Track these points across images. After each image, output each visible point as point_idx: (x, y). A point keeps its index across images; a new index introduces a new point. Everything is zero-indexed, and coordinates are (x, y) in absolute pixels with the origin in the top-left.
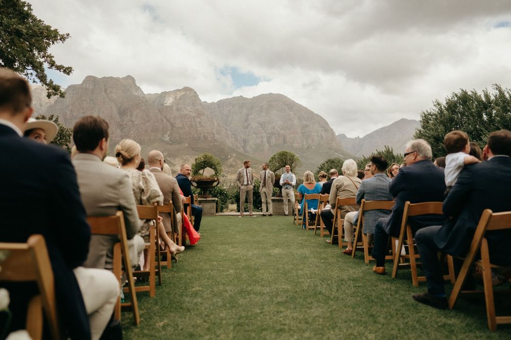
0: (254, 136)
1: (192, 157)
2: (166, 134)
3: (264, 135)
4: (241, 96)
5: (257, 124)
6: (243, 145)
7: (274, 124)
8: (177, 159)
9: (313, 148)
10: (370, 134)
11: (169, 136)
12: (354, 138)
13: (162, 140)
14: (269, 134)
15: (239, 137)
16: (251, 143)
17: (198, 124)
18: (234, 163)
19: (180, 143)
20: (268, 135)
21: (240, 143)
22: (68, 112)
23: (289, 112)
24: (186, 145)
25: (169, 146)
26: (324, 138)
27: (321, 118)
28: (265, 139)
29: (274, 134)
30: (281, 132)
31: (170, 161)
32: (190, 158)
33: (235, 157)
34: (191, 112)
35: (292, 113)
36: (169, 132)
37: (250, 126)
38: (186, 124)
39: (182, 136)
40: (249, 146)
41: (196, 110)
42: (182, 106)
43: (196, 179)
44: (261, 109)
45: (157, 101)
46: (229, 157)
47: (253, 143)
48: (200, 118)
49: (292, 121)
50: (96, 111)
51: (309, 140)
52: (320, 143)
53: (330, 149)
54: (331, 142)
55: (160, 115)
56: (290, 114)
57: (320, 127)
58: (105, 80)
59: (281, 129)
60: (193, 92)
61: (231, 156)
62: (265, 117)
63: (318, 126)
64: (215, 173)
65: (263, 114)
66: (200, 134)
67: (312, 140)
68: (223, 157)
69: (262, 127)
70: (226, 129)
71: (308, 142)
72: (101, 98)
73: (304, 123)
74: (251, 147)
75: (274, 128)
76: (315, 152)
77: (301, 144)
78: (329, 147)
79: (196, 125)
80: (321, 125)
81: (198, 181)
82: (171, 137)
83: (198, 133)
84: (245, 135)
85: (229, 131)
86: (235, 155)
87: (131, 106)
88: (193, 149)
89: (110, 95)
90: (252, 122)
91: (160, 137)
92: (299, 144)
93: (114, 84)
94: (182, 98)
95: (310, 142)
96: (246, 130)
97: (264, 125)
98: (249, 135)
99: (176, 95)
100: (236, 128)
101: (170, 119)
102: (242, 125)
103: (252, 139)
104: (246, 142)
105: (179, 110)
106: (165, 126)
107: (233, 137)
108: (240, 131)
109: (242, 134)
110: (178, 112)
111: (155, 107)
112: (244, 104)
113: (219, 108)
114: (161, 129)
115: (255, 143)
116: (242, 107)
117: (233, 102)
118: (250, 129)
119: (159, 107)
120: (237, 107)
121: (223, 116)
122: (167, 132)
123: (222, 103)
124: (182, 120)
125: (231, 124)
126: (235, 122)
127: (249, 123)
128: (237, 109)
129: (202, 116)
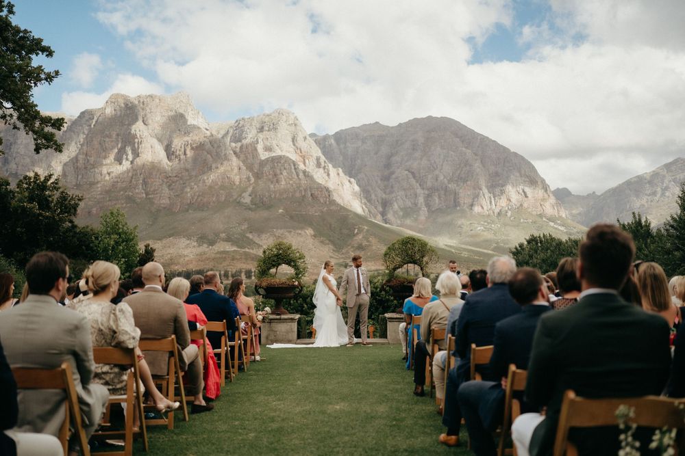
0: (402, 193)
2: (245, 192)
3: (419, 191)
4: (377, 123)
5: (407, 172)
6: (381, 209)
7: (437, 172)
8: (264, 236)
9: (509, 214)
10: (617, 188)
11: (250, 195)
12: (585, 194)
13: (239, 202)
14: (428, 190)
15: (373, 196)
16: (396, 206)
17: (301, 175)
18: (365, 243)
19: (270, 207)
20: (426, 192)
21: (376, 207)
22: (81, 157)
23: (464, 149)
24: (281, 211)
25: (250, 212)
26: (530, 196)
27: (523, 158)
28: (421, 200)
29: (438, 190)
30: (450, 185)
31: (252, 240)
32: (287, 233)
33: (368, 231)
34: (289, 151)
35: (469, 151)
36: (250, 189)
37: (394, 176)
38: (281, 174)
39: (273, 196)
40: (392, 212)
41: (298, 150)
42: (274, 143)
43: (264, 284)
44: (414, 145)
45: (230, 134)
46: (356, 231)
47: (399, 207)
48: (305, 164)
49: (470, 166)
50: (127, 155)
51: (500, 199)
52: (521, 205)
53: (541, 216)
54: (542, 203)
55: (234, 159)
56: (465, 154)
57: (521, 177)
58: (142, 101)
59: (450, 181)
60: (292, 117)
61: (360, 230)
62: (421, 159)
63: (518, 174)
64: (296, 274)
65: (418, 154)
66: (305, 190)
67: (506, 200)
68: (345, 231)
69: (414, 177)
70: (349, 181)
71: (498, 204)
72: (135, 131)
73: (492, 169)
74: (395, 213)
75: (437, 180)
76: (512, 221)
77: (485, 208)
78: (539, 213)
79: (298, 176)
80: (523, 172)
81: (267, 287)
82: (253, 196)
83: (302, 189)
84: (385, 193)
85: (356, 185)
86: (366, 228)
87: (186, 145)
88: (292, 217)
89: (150, 127)
90: (398, 168)
91: (235, 197)
92: (483, 208)
93: (157, 106)
94: (274, 128)
95: (503, 202)
96: (386, 183)
97: (419, 174)
98: (391, 192)
99: (263, 122)
100: (368, 179)
101: (252, 166)
102: (380, 175)
103: (396, 199)
104: (386, 204)
105: (269, 149)
106: (244, 178)
107: (363, 195)
108: (375, 184)
109: (379, 191)
110: (266, 153)
111: (228, 144)
112: (383, 138)
113: (339, 145)
114: (237, 183)
115: (402, 207)
116: (379, 142)
117: (362, 134)
118: (393, 181)
119: (234, 145)
120: (369, 143)
121: (346, 159)
122: (247, 187)
123: (343, 137)
124: (274, 167)
125: (359, 173)
126: (367, 168)
127: (392, 170)
128: (370, 145)
129: (308, 159)
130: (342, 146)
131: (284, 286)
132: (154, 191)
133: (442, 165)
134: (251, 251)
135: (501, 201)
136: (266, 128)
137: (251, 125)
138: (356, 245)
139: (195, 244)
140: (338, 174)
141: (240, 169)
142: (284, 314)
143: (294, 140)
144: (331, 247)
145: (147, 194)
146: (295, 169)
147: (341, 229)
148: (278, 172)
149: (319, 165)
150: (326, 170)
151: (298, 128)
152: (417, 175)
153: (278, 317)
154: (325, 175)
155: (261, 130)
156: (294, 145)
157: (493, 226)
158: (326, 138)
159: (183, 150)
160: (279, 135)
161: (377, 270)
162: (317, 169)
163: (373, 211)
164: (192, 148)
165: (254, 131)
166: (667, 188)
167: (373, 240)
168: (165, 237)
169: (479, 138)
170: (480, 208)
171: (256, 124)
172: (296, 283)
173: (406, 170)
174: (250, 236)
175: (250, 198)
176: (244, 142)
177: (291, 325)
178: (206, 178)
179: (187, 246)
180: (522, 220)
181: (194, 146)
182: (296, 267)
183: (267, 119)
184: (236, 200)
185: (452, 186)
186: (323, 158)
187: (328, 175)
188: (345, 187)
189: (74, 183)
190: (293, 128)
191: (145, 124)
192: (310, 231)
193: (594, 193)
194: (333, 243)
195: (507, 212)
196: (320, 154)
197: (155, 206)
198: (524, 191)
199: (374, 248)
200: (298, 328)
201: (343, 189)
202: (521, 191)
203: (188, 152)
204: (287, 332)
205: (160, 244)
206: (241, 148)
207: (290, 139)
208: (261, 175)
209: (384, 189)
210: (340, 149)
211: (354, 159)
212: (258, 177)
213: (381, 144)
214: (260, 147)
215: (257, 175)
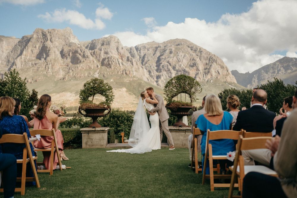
0: (165, 72)
1: (116, 89)
2: (96, 72)
3: (172, 71)
4: (154, 41)
5: (167, 63)
6: (156, 79)
7: (180, 63)
9: (212, 81)
10: (258, 70)
11: (98, 73)
12: (245, 73)
15: (152, 74)
16: (162, 78)
17: (121, 64)
19: (107, 79)
20: (176, 72)
21: (153, 79)
22: (22, 57)
23: (192, 53)
24: (112, 80)
26: (221, 73)
28: (173, 75)
29: (181, 71)
34: (115, 54)
36: (98, 71)
37: (161, 65)
38: (112, 64)
39: (108, 74)
40: (161, 81)
41: (119, 53)
42: (109, 50)
43: (84, 107)
44: (170, 51)
45: (89, 47)
47: (164, 78)
48: (122, 59)
49: (195, 60)
50: (43, 56)
51: (208, 75)
52: (217, 78)
53: (225, 82)
54: (226, 77)
55: (91, 57)
56: (193, 55)
57: (217, 65)
58: (50, 31)
59: (186, 67)
60: (116, 39)
62: (173, 58)
63: (215, 64)
64: (106, 100)
65: (172, 55)
66: (123, 71)
67: (210, 75)
68: (140, 89)
69: (170, 65)
70: (142, 67)
71: (207, 77)
72: (47, 45)
73: (204, 62)
74: (162, 81)
75: (180, 66)
76: (213, 85)
77: (201, 79)
78: (224, 81)
79: (119, 65)
80: (218, 63)
81: (86, 109)
82: (100, 74)
83: (121, 70)
84: (158, 72)
85: (145, 69)
87: (70, 51)
88: (117, 83)
89: (54, 43)
90: (164, 61)
91: (91, 74)
92: (200, 79)
93: (57, 34)
94: (109, 44)
95: (209, 76)
96: (158, 68)
97: (173, 64)
98: (160, 72)
99: (104, 41)
100: (150, 67)
101: (99, 61)
102: (155, 64)
103: (162, 75)
104: (158, 77)
105: (106, 53)
106: (96, 66)
107: (148, 73)
108: (153, 68)
109: (155, 71)
110: (105, 55)
111: (88, 51)
112: (157, 48)
113: (137, 51)
114: (92, 68)
115: (165, 78)
116: (155, 50)
117: (147, 46)
118: (161, 67)
119: (91, 51)
120: (151, 50)
121: (140, 57)
122: (97, 70)
123: (139, 47)
124: (108, 61)
125: (146, 63)
126: (150, 61)
127: (160, 62)
128: (151, 51)
129: (124, 57)
130: (139, 52)
131: (98, 108)
132: (56, 72)
133: (183, 60)
134: (99, 98)
135: (208, 76)
136: (105, 44)
137: (98, 42)
139: (74, 95)
140: (137, 64)
141: (93, 62)
142: (98, 127)
143: (117, 49)
145: (53, 73)
146: (118, 62)
147: (138, 88)
148: (111, 63)
149: (128, 60)
150: (132, 62)
151: (120, 44)
152: (172, 64)
153: (94, 129)
154: (131, 64)
155: (103, 44)
156: (117, 51)
157: (205, 87)
158: (131, 49)
159: (68, 53)
160: (111, 47)
162: (128, 62)
163: (152, 80)
164: (72, 53)
165: (100, 45)
166: (280, 70)
168: (61, 92)
169: (199, 48)
170: (199, 79)
171: (100, 42)
172: (106, 106)
173: (167, 62)
175: (98, 75)
176: (96, 50)
177: (103, 135)
178: (78, 66)
179: (70, 96)
180: (217, 84)
181: (73, 51)
182: (107, 96)
183: (105, 40)
184: (92, 75)
185: (187, 69)
186: (130, 57)
187: (133, 64)
188: (140, 70)
189: (20, 68)
190: (117, 44)
191: (51, 42)
192: (124, 89)
193: (248, 72)
194: (135, 94)
195: (211, 81)
196: (129, 55)
197: (56, 78)
198: (218, 71)
200: (108, 137)
201: (139, 71)
202: (217, 72)
203: (71, 54)
204: (100, 140)
205: (59, 95)
206: (94, 53)
207: (116, 49)
208: (103, 64)
209: (157, 71)
210: (138, 53)
211: (144, 57)
212: (102, 65)
213: (156, 51)
214: (102, 52)
215: (101, 64)
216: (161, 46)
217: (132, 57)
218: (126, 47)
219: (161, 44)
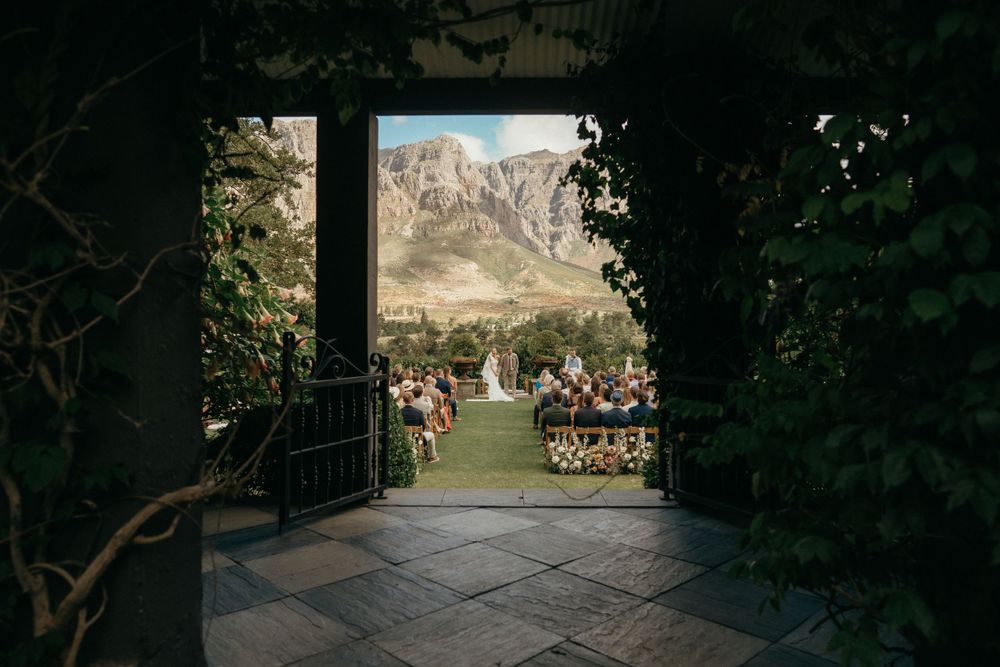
0: (570, 225)
1: (453, 266)
2: (406, 224)
6: (548, 243)
8: (426, 270)
11: (412, 228)
13: (400, 235)
15: (541, 230)
16: (564, 240)
17: (465, 206)
18: (531, 279)
19: (433, 240)
21: (543, 241)
24: (444, 244)
25: (412, 245)
31: (413, 274)
33: (535, 265)
34: (452, 181)
36: (412, 221)
37: (562, 208)
38: (445, 205)
39: (436, 228)
41: (461, 179)
42: (437, 172)
43: (455, 361)
46: (522, 266)
47: (568, 240)
48: (469, 194)
55: (395, 188)
60: (455, 144)
61: (527, 266)
66: (471, 223)
68: (511, 266)
70: (516, 213)
79: (462, 207)
82: (415, 229)
83: (466, 220)
84: (553, 225)
85: (523, 216)
86: (532, 262)
88: (455, 251)
89: (306, 155)
90: (567, 199)
91: (396, 230)
94: (436, 155)
96: (553, 215)
98: (561, 224)
99: (425, 150)
100: (536, 211)
101: (414, 198)
102: (548, 206)
103: (565, 232)
104: (555, 237)
105: (431, 178)
106: (406, 209)
107: (531, 228)
108: (542, 216)
109: (547, 223)
110: (429, 183)
111: (388, 173)
112: (552, 166)
113: (505, 174)
114: (398, 215)
115: (571, 240)
116: (548, 171)
117: (530, 162)
118: (562, 212)
119: (394, 174)
120: (537, 171)
121: (512, 189)
122: (408, 219)
123: (509, 165)
124: (436, 198)
125: (526, 204)
126: (535, 199)
127: (561, 201)
128: (538, 175)
129: (473, 189)
130: (509, 175)
136: (428, 156)
137: (412, 152)
138: (522, 281)
140: (504, 206)
141: (401, 200)
143: (458, 169)
144: (497, 282)
146: (459, 199)
147: (507, 264)
148: (441, 202)
149: (483, 195)
150: (492, 202)
151: (463, 156)
154: (491, 207)
155: (423, 158)
156: (458, 174)
158: (490, 168)
160: (442, 163)
161: (543, 307)
162: (482, 200)
163: (540, 245)
165: (416, 160)
167: (540, 276)
171: (417, 152)
173: (576, 201)
174: (412, 270)
176: (407, 171)
183: (429, 147)
184: (397, 232)
186: (488, 188)
187: (494, 206)
188: (511, 219)
190: (456, 156)
191: (300, 151)
192: (474, 266)
194: (498, 278)
196: (485, 183)
199: (541, 283)
201: (510, 221)
206: (402, 177)
207: (453, 168)
208: (423, 206)
209: (552, 221)
210: (506, 178)
211: (521, 189)
212: (420, 208)
213: (550, 173)
214: (422, 176)
215: (419, 206)
216: (564, 160)
217: (492, 187)
218: (478, 163)
219: (562, 155)
